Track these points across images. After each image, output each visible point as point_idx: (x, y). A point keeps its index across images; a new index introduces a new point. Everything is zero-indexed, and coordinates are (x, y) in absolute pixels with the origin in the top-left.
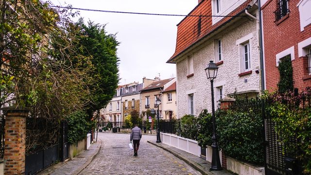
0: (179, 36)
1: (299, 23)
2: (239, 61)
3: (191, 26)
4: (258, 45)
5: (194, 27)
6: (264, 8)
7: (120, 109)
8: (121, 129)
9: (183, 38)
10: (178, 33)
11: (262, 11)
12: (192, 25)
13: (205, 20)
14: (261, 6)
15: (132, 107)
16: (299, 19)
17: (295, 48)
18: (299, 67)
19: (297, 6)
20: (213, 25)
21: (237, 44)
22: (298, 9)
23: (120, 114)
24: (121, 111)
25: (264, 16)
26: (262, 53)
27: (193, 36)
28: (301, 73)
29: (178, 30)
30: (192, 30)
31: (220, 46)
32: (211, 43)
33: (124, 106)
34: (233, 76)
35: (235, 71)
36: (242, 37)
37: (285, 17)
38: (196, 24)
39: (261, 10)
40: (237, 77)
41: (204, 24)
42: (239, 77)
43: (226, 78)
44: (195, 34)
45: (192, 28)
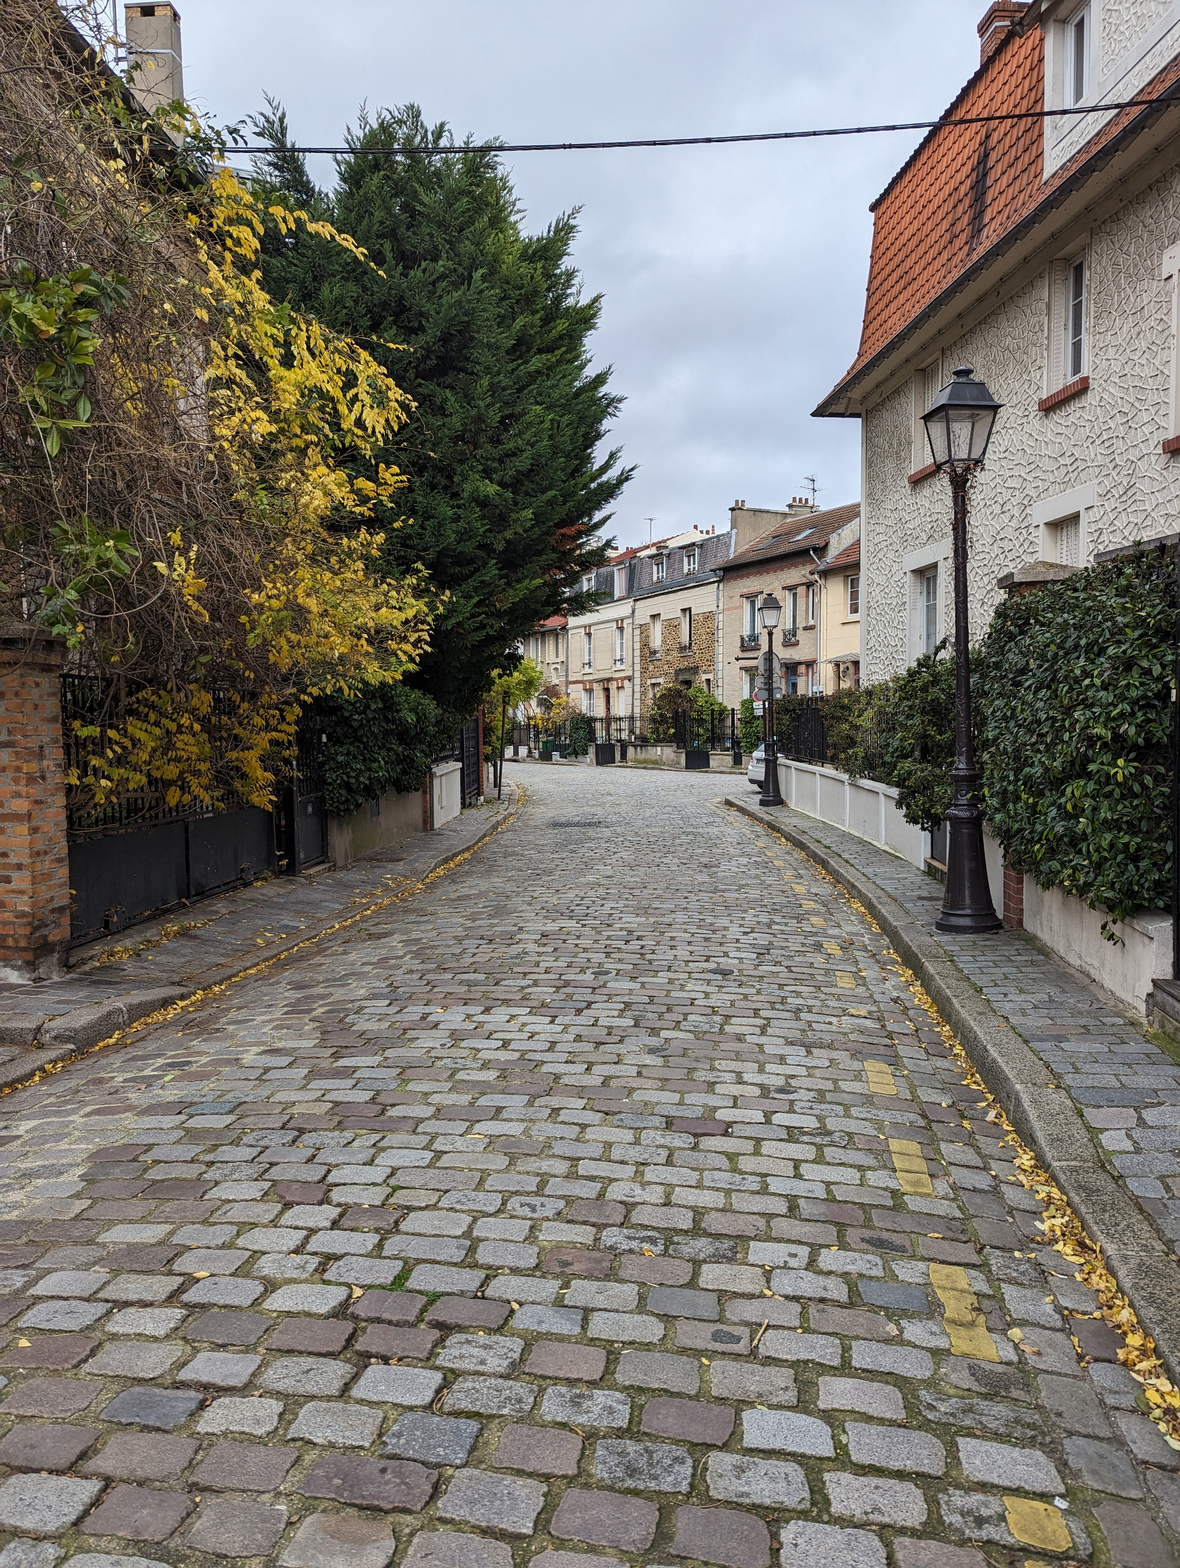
0: (881, 263)
2: (1172, 369)
3: (936, 202)
5: (951, 203)
7: (628, 659)
8: (631, 750)
9: (895, 276)
10: (875, 248)
12: (942, 196)
13: (1006, 160)
15: (683, 649)
20: (1046, 175)
21: (1165, 271)
23: (630, 679)
24: (631, 665)
27: (945, 255)
29: (876, 234)
30: (945, 225)
31: (1078, 293)
32: (1031, 284)
33: (645, 645)
34: (1133, 455)
35: (1146, 430)
38: (963, 189)
40: (1153, 458)
41: (1004, 181)
42: (1165, 458)
43: (1097, 470)
44: (958, 243)
45: (941, 214)
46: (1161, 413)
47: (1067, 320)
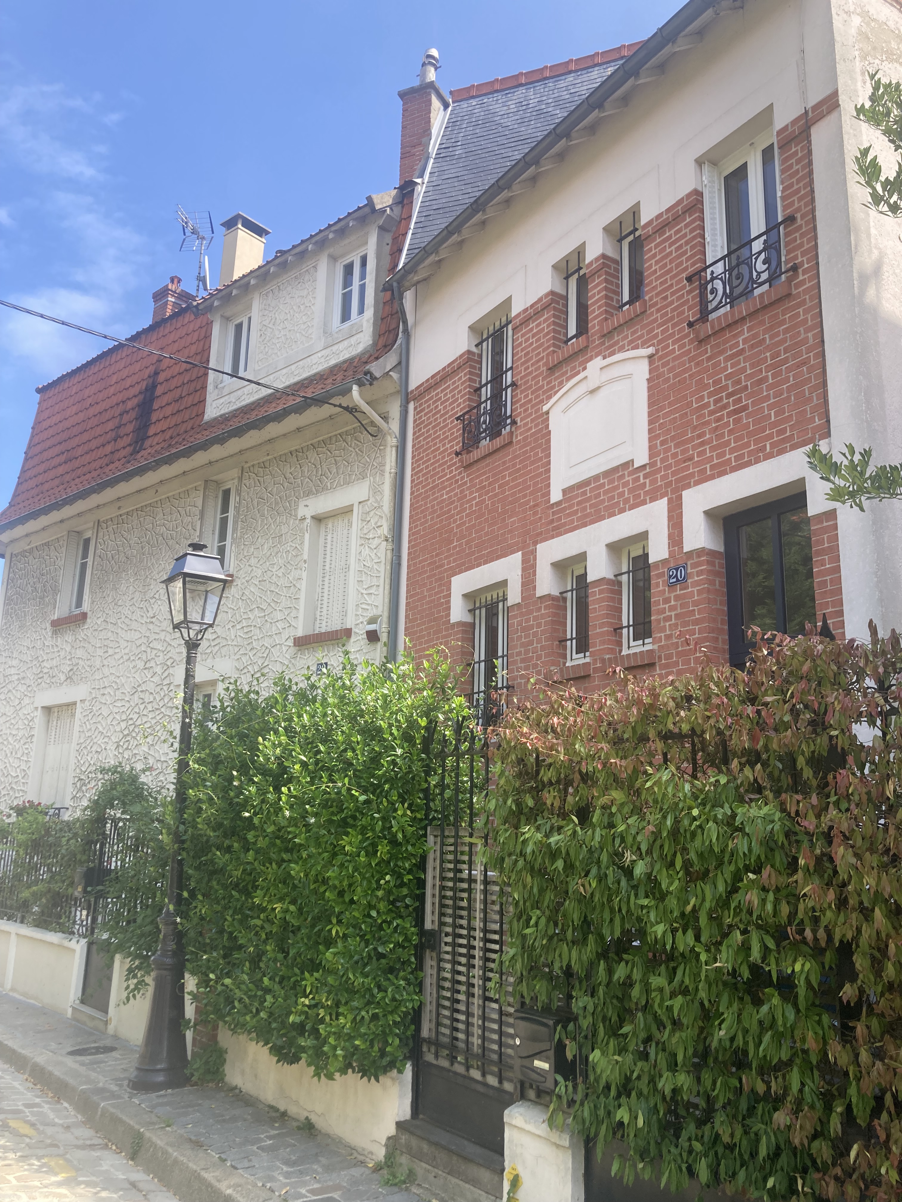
0: (43, 436)
1: (549, 471)
2: (303, 585)
4: (385, 530)
5: (117, 411)
6: (421, 395)
11: (411, 406)
12: (110, 403)
13: (172, 396)
14: (412, 386)
16: (549, 455)
17: (523, 562)
18: (535, 634)
19: (545, 408)
20: (207, 418)
21: (300, 514)
22: (547, 419)
25: (416, 425)
26: (399, 564)
27: (109, 448)
28: (539, 657)
29: (40, 411)
30: (110, 425)
32: (187, 493)
34: (267, 642)
35: (280, 625)
36: (325, 489)
37: (498, 442)
38: (130, 404)
39: (408, 403)
40: (284, 649)
41: (168, 411)
42: (293, 650)
43: (237, 649)
44: (121, 443)
45: (108, 415)
46: (292, 615)
47: (214, 527)
